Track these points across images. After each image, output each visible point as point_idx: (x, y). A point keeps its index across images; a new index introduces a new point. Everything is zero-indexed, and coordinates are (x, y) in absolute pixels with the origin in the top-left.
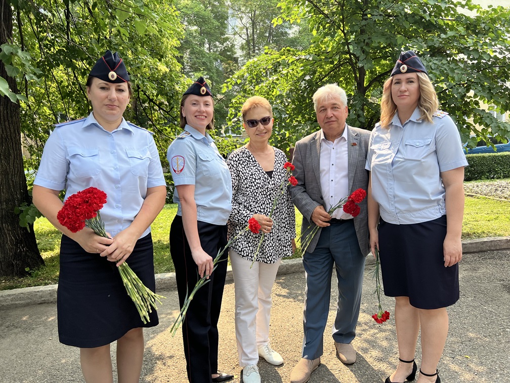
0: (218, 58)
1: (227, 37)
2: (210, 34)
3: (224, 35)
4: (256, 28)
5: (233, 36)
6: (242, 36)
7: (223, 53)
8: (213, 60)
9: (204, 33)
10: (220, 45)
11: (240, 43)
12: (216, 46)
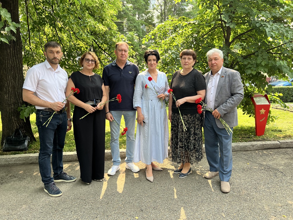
0: (143, 23)
1: (149, 11)
2: (139, 9)
3: (148, 9)
4: (167, 6)
5: (152, 10)
6: (158, 10)
7: (147, 20)
8: (140, 25)
9: (136, 9)
10: (145, 16)
11: (157, 15)
12: (142, 16)
